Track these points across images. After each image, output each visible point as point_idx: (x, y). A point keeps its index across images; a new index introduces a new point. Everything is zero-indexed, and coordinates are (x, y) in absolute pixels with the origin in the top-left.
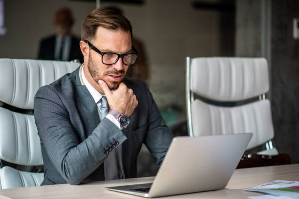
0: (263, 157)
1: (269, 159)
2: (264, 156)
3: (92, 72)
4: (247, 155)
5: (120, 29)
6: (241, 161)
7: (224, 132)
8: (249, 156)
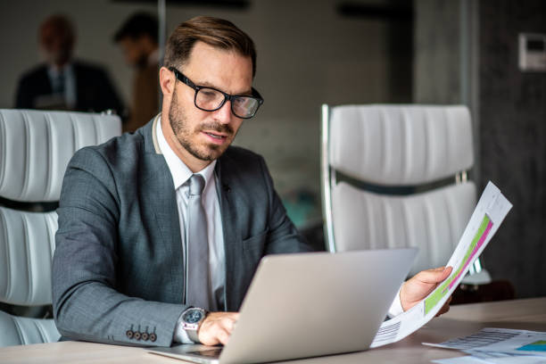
0: (462, 286)
1: (475, 291)
3: (175, 125)
5: (234, 49)
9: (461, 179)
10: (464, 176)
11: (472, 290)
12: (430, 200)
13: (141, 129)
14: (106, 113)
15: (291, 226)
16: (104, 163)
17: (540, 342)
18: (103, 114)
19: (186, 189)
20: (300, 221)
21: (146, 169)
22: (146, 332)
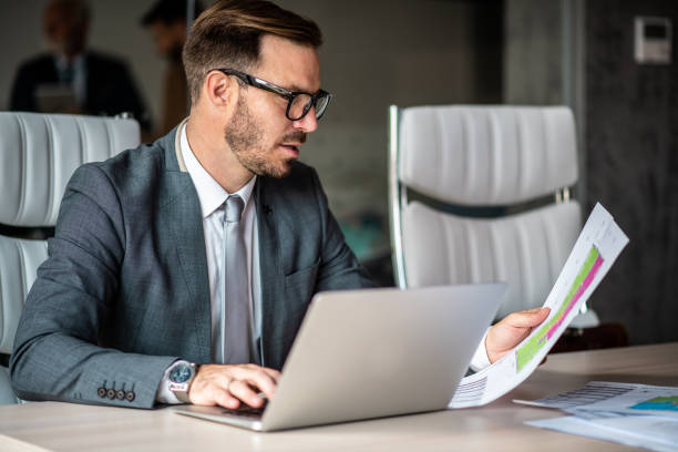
1: (579, 337)
9: (562, 198)
10: (566, 194)
11: (575, 334)
12: (524, 223)
13: (161, 140)
14: (121, 117)
15: (352, 256)
16: (108, 184)
17: (659, 398)
18: (117, 118)
19: (221, 214)
20: (363, 251)
21: (166, 191)
22: (123, 390)
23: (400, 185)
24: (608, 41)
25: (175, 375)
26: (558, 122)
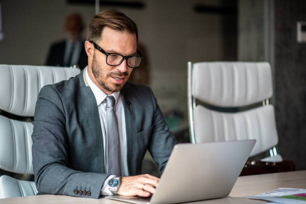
0: (267, 164)
1: (274, 166)
2: (268, 162)
3: (96, 73)
4: (251, 162)
5: (126, 30)
6: (244, 168)
7: (227, 138)
8: (253, 163)
9: (266, 103)
10: (267, 102)
11: (272, 165)
12: (248, 115)
19: (105, 104)
21: (81, 96)
22: (85, 191)
23: (192, 98)
24: (285, 32)
25: (111, 183)
26: (264, 69)
